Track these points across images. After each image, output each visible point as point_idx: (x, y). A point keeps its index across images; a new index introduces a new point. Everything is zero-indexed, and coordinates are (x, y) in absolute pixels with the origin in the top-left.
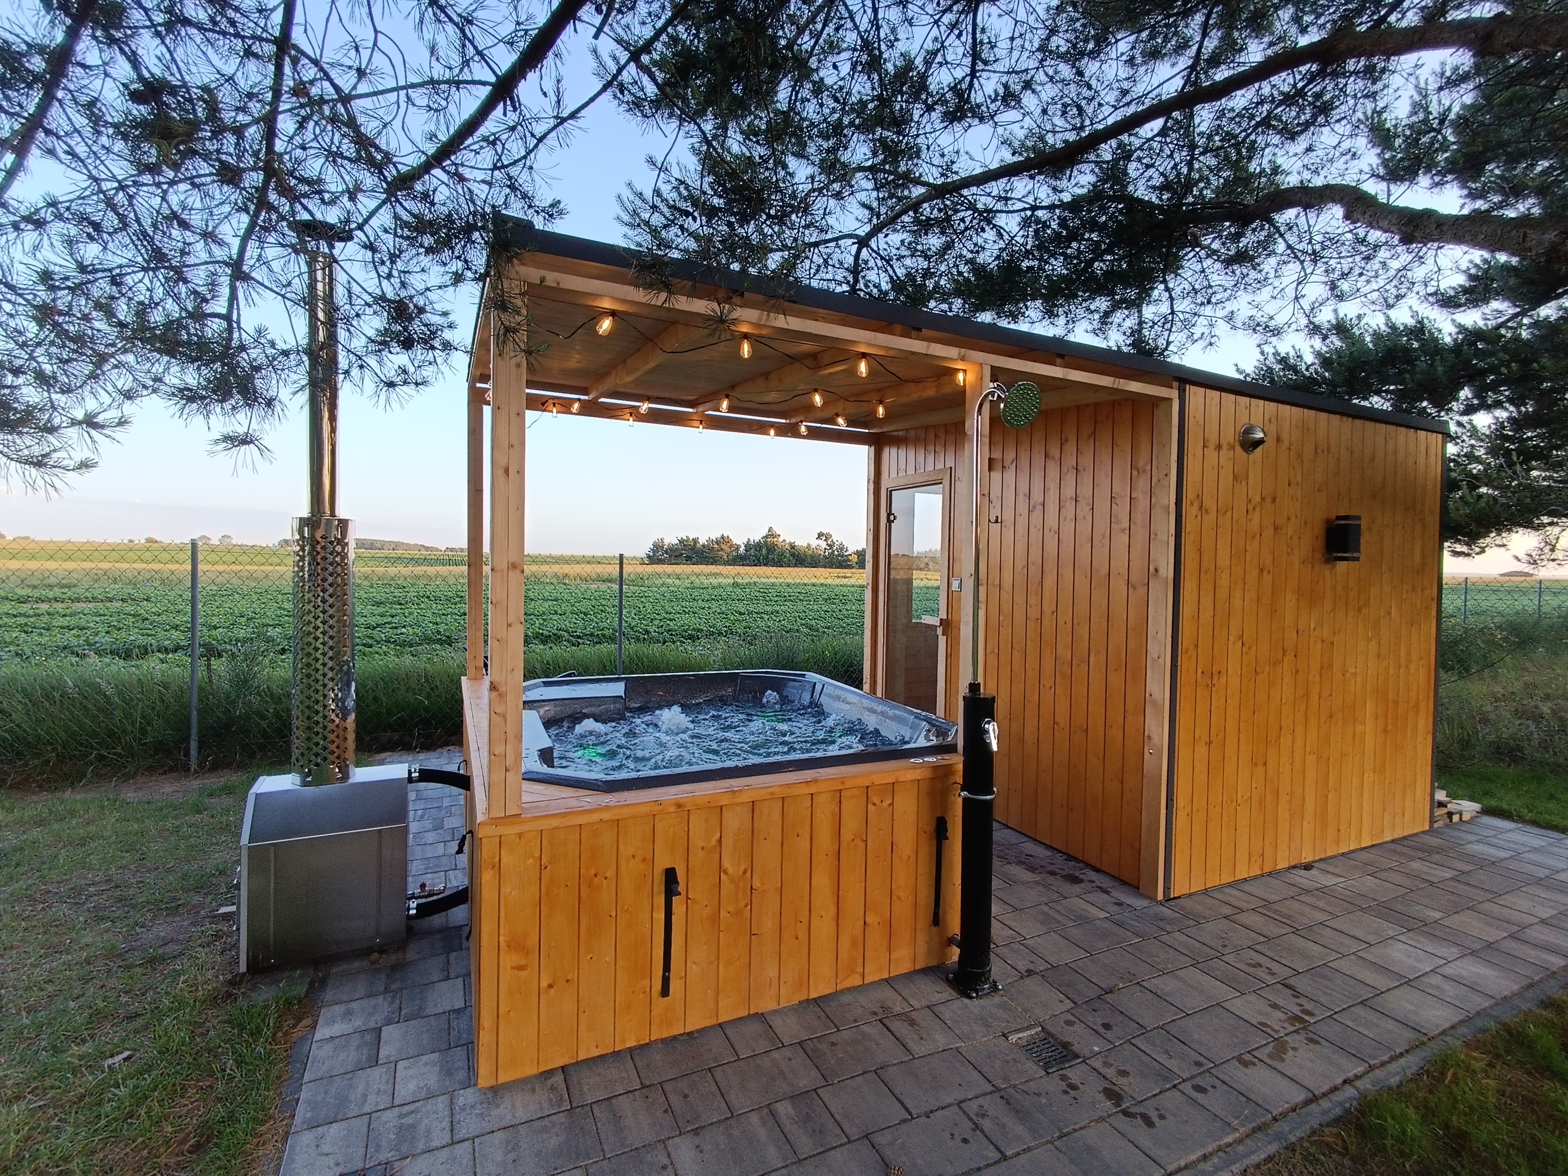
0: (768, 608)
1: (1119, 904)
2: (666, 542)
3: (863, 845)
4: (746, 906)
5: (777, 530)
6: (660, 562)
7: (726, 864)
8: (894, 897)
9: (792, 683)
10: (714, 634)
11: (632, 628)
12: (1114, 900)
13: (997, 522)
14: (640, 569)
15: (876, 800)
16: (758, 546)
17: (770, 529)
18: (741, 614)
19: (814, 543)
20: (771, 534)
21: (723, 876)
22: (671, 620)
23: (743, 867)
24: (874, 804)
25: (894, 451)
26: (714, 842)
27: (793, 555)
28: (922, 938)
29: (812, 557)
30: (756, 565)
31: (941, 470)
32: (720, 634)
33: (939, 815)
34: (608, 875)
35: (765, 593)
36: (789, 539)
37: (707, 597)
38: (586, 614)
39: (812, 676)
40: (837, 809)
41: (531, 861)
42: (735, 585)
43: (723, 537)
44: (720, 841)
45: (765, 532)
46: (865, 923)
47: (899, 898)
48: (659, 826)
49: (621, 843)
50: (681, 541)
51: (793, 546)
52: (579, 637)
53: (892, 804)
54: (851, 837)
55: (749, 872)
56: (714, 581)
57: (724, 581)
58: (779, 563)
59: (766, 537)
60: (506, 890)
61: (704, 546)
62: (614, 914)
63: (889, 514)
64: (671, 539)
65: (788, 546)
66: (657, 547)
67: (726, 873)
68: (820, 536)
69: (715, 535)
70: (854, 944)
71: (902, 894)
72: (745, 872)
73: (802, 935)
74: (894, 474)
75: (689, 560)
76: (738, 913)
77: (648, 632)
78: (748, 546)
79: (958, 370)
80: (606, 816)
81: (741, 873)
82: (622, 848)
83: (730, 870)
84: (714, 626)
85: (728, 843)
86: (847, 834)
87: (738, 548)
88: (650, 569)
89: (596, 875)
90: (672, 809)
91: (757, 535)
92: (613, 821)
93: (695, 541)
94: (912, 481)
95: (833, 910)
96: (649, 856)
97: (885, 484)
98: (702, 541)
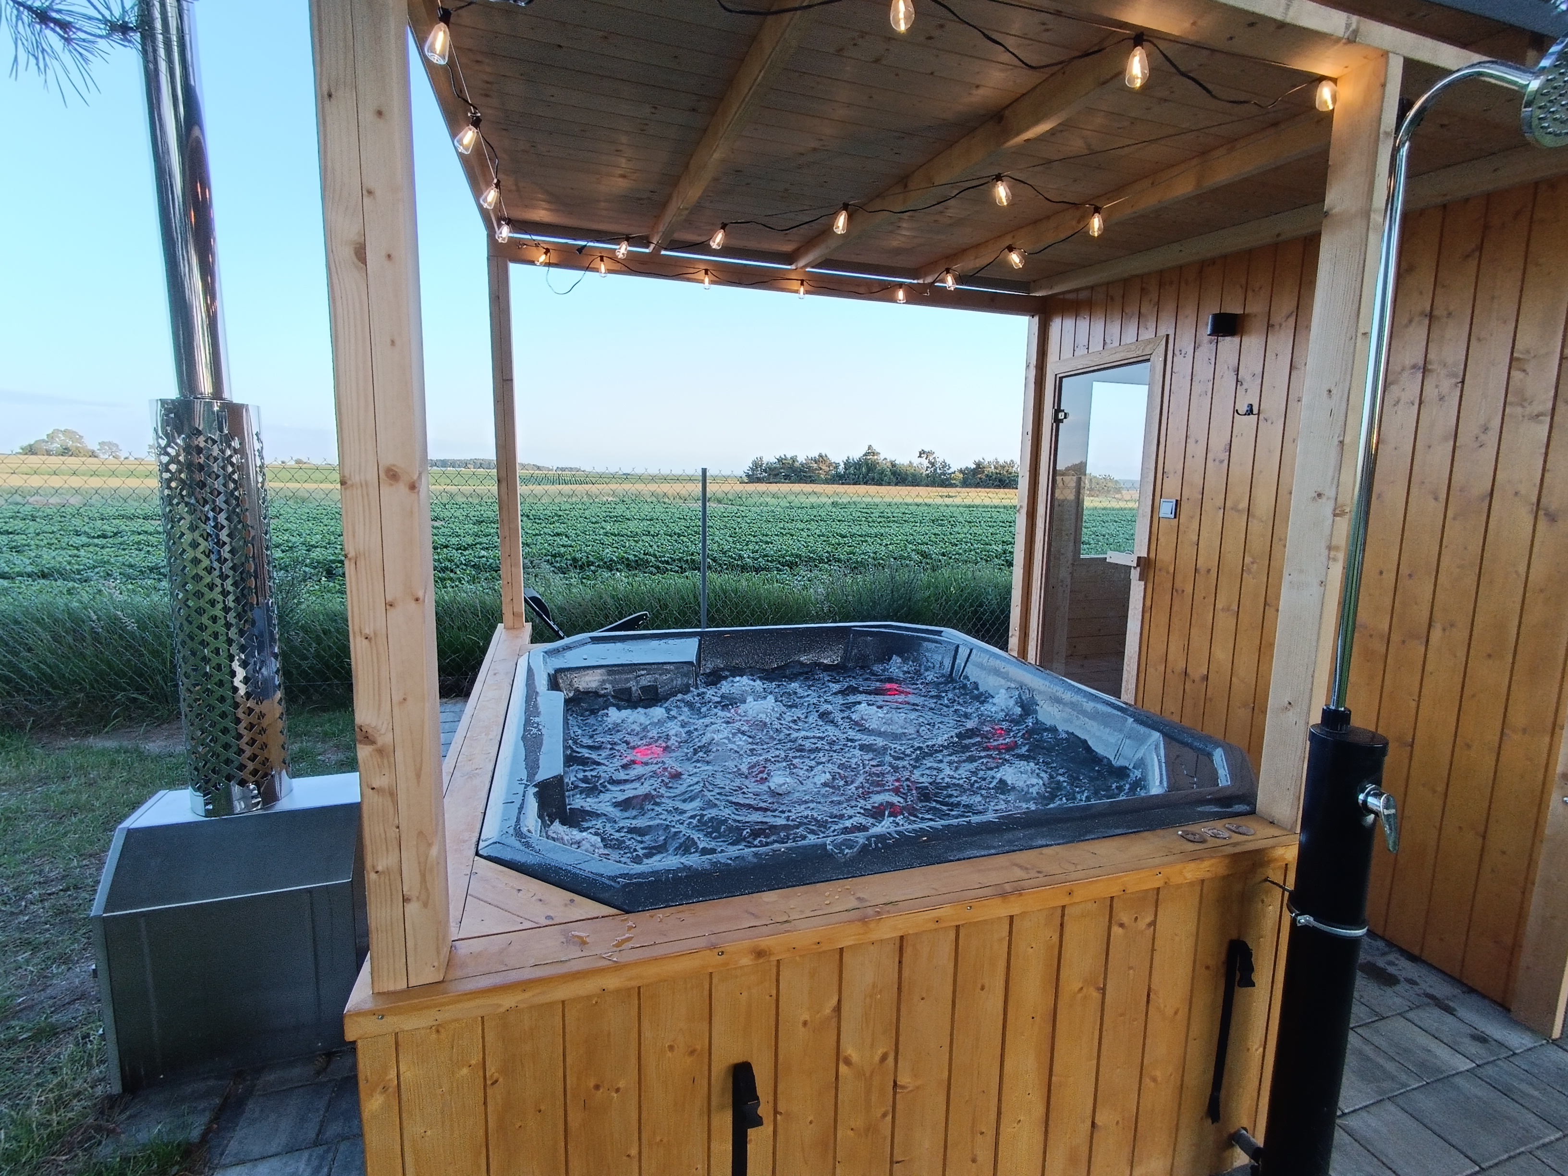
0: (873, 531)
1: (1482, 1039)
2: (765, 461)
3: (1096, 995)
4: (884, 1115)
5: (877, 448)
6: (759, 480)
7: (850, 1050)
8: (1147, 1080)
9: (925, 644)
10: (813, 561)
11: (724, 553)
12: (1470, 1031)
13: (1250, 412)
14: (739, 487)
15: (1125, 918)
16: (858, 465)
17: (870, 447)
18: (843, 537)
19: (916, 461)
20: (871, 452)
21: (843, 1068)
22: (767, 543)
23: (880, 1052)
24: (1122, 925)
25: (1069, 323)
26: (828, 1010)
27: (894, 473)
28: (1186, 1140)
29: (914, 475)
30: (855, 484)
31: (1149, 341)
32: (821, 561)
33: (1234, 935)
34: (621, 1084)
35: (867, 514)
36: (891, 457)
37: (806, 518)
38: (679, 535)
39: (952, 634)
40: (1056, 938)
41: (465, 1071)
42: (835, 504)
43: (821, 456)
44: (838, 1009)
45: (864, 450)
46: (1093, 1124)
47: (1154, 1080)
48: (720, 993)
49: (646, 1024)
50: (780, 460)
51: (893, 465)
52: (667, 563)
53: (1153, 923)
54: (1076, 986)
55: (891, 1060)
56: (813, 499)
57: (824, 500)
58: (879, 482)
59: (865, 455)
60: (414, 1129)
61: (802, 465)
62: (634, 1152)
63: (1058, 411)
64: (770, 458)
65: (889, 465)
66: (756, 465)
67: (848, 1062)
68: (922, 453)
69: (815, 454)
70: (1073, 1159)
71: (1158, 1074)
72: (884, 1058)
73: (985, 1156)
74: (1067, 353)
75: (787, 478)
76: (870, 1129)
77: (741, 557)
78: (847, 465)
79: (1322, 79)
80: (612, 982)
81: (877, 1058)
82: (647, 1034)
83: (855, 1057)
84: (813, 552)
85: (852, 1011)
86: (1072, 981)
87: (837, 466)
88: (751, 487)
89: (597, 1087)
90: (746, 961)
91: (857, 454)
92: (629, 990)
93: (794, 459)
94: (1097, 360)
95: (1040, 1110)
96: (701, 1045)
97: (1053, 368)
98: (801, 459)
